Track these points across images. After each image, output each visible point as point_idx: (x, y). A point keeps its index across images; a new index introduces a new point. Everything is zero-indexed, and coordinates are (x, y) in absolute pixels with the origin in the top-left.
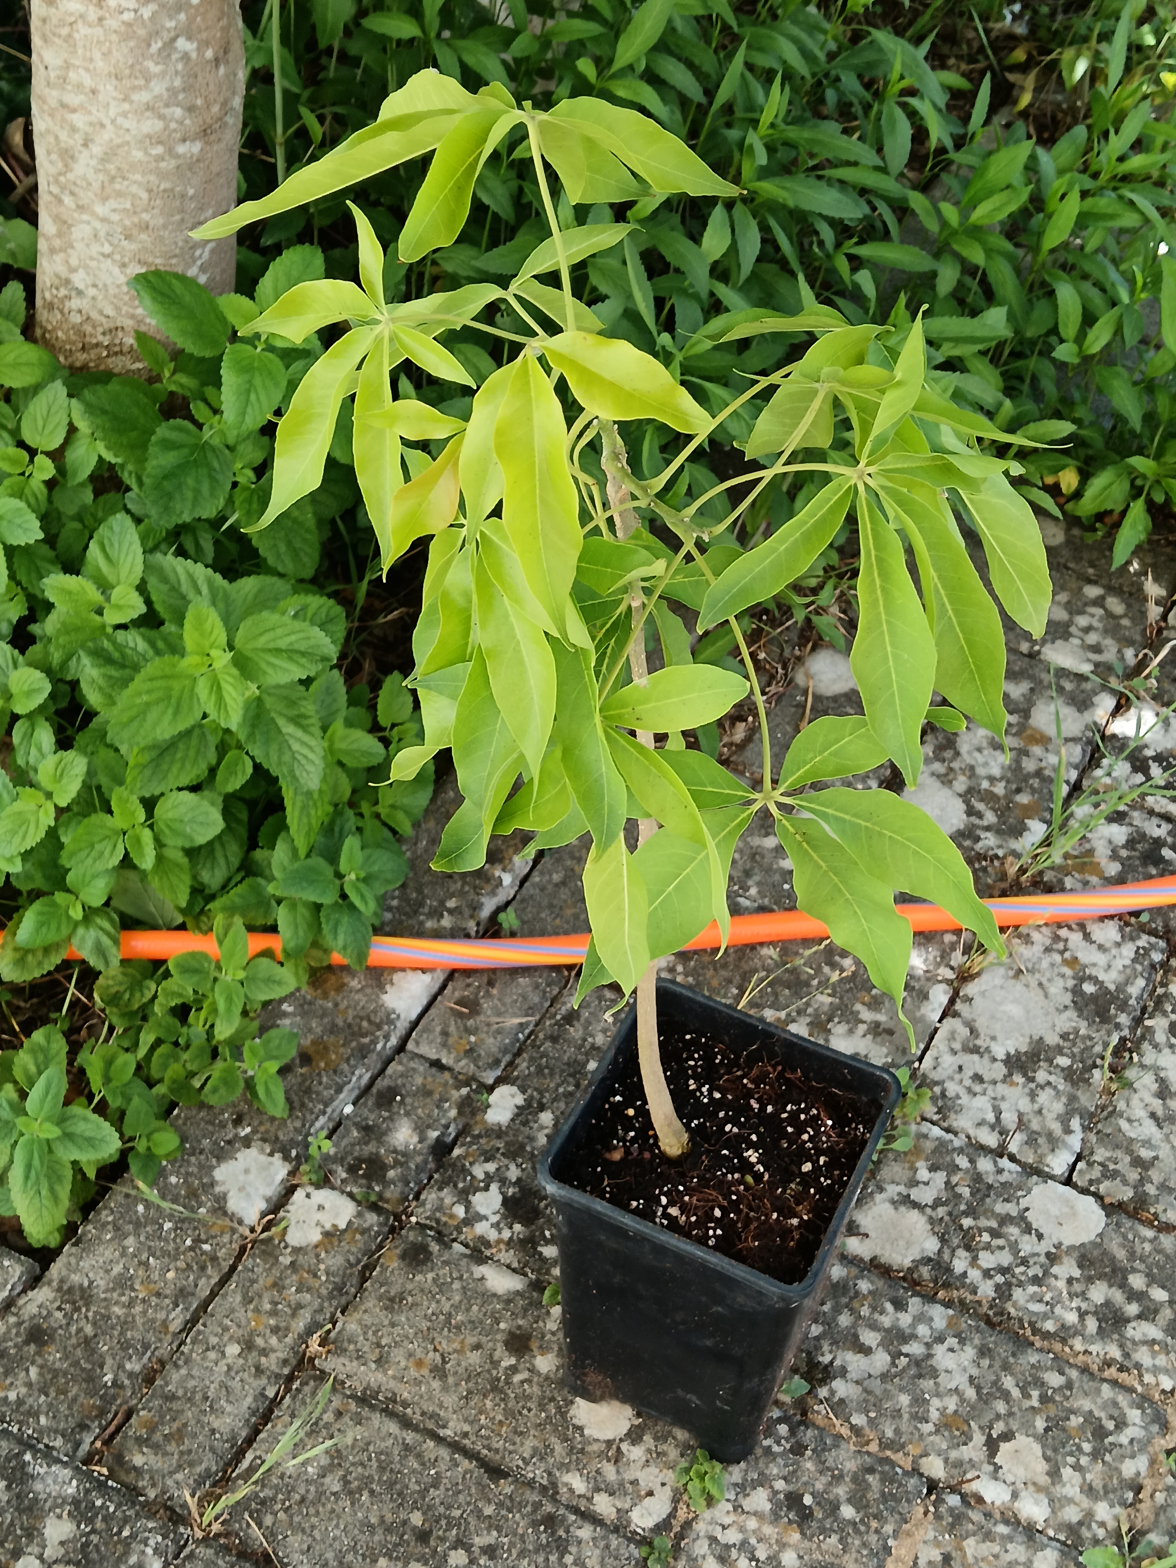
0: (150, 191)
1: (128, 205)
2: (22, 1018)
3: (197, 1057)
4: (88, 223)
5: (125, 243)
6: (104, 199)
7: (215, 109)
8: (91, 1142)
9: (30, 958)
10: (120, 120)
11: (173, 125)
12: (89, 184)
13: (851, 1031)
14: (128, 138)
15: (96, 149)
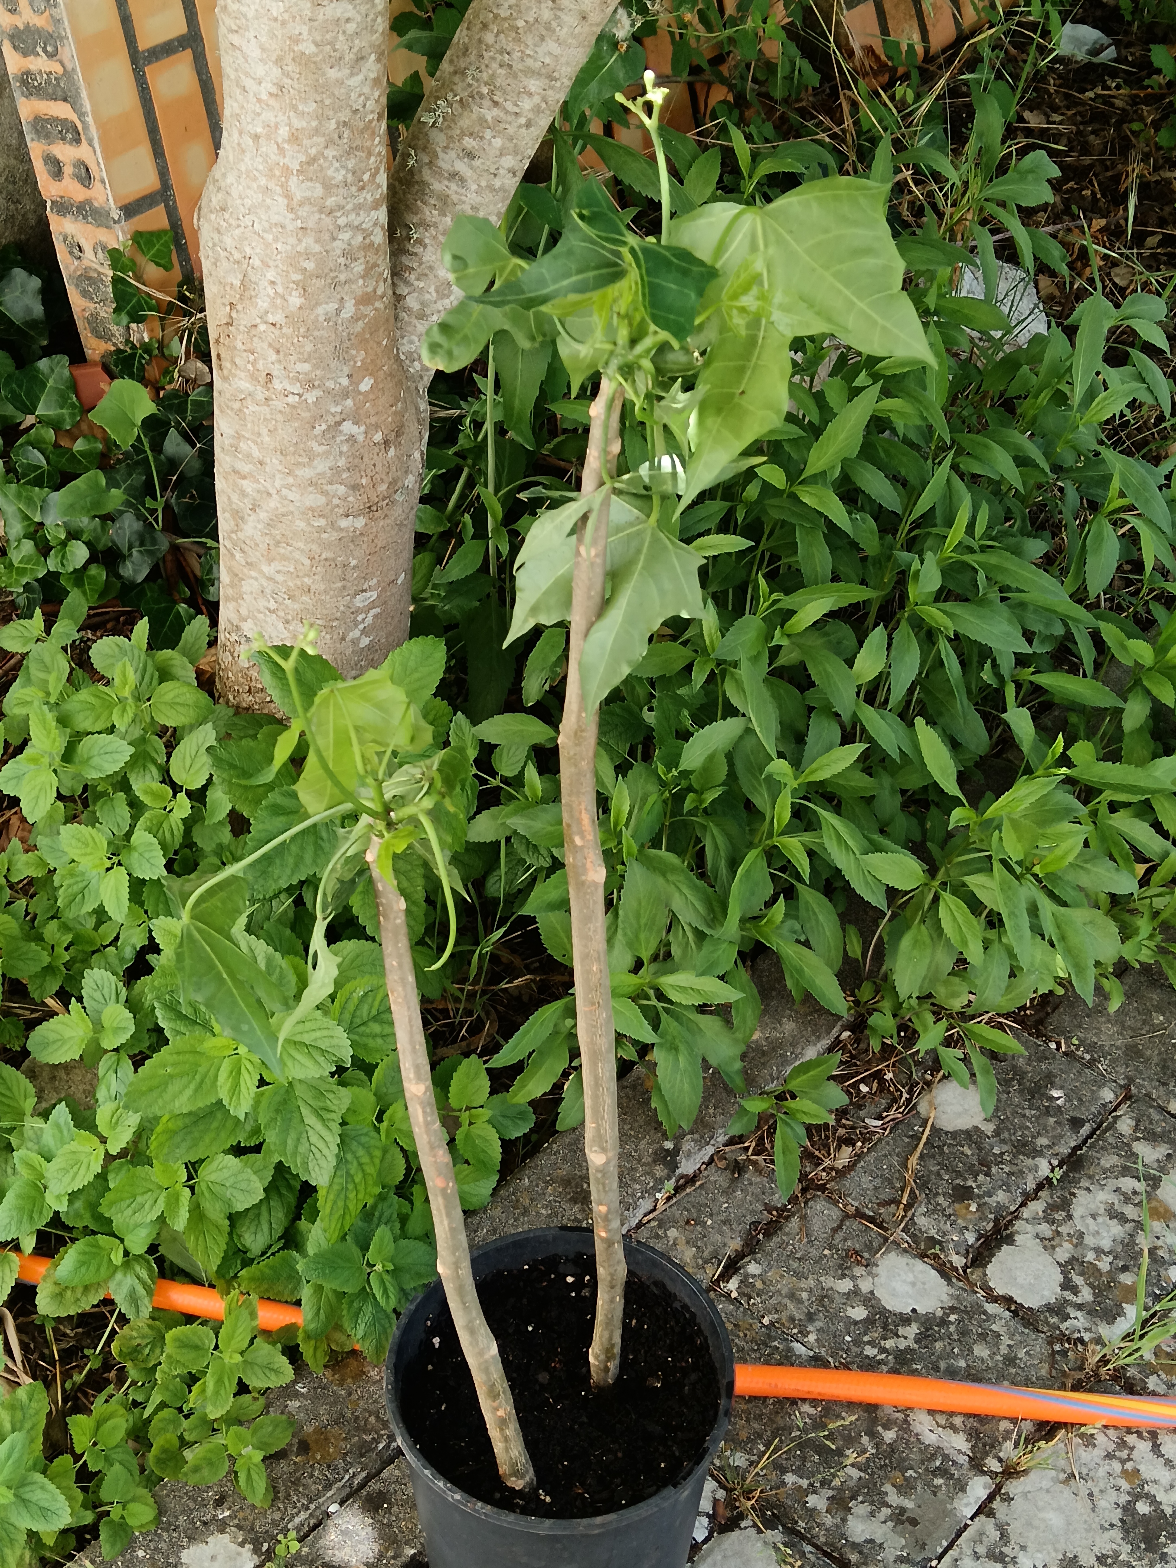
0: (312, 559)
1: (292, 569)
2: (64, 1345)
3: (196, 1427)
4: (256, 579)
5: (287, 602)
6: (270, 561)
7: (383, 488)
8: (44, 1513)
9: (69, 1293)
10: (285, 491)
11: (336, 501)
12: (257, 545)
13: (872, 1514)
14: (292, 508)
15: (263, 515)
